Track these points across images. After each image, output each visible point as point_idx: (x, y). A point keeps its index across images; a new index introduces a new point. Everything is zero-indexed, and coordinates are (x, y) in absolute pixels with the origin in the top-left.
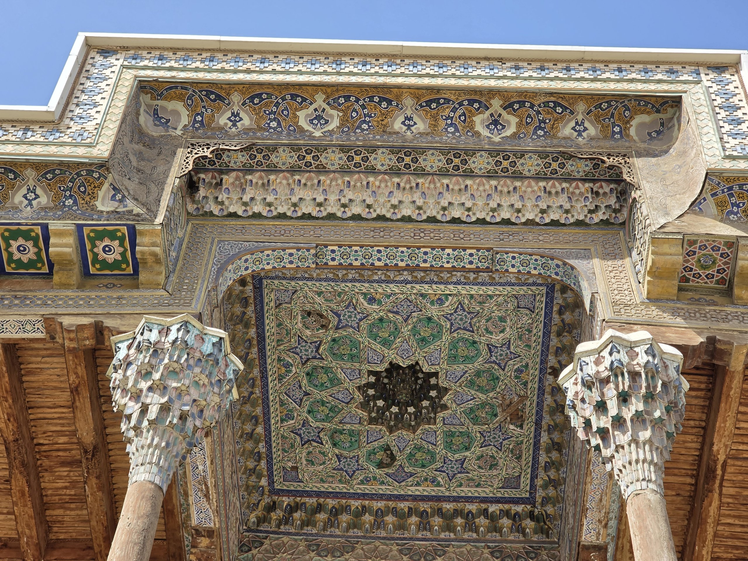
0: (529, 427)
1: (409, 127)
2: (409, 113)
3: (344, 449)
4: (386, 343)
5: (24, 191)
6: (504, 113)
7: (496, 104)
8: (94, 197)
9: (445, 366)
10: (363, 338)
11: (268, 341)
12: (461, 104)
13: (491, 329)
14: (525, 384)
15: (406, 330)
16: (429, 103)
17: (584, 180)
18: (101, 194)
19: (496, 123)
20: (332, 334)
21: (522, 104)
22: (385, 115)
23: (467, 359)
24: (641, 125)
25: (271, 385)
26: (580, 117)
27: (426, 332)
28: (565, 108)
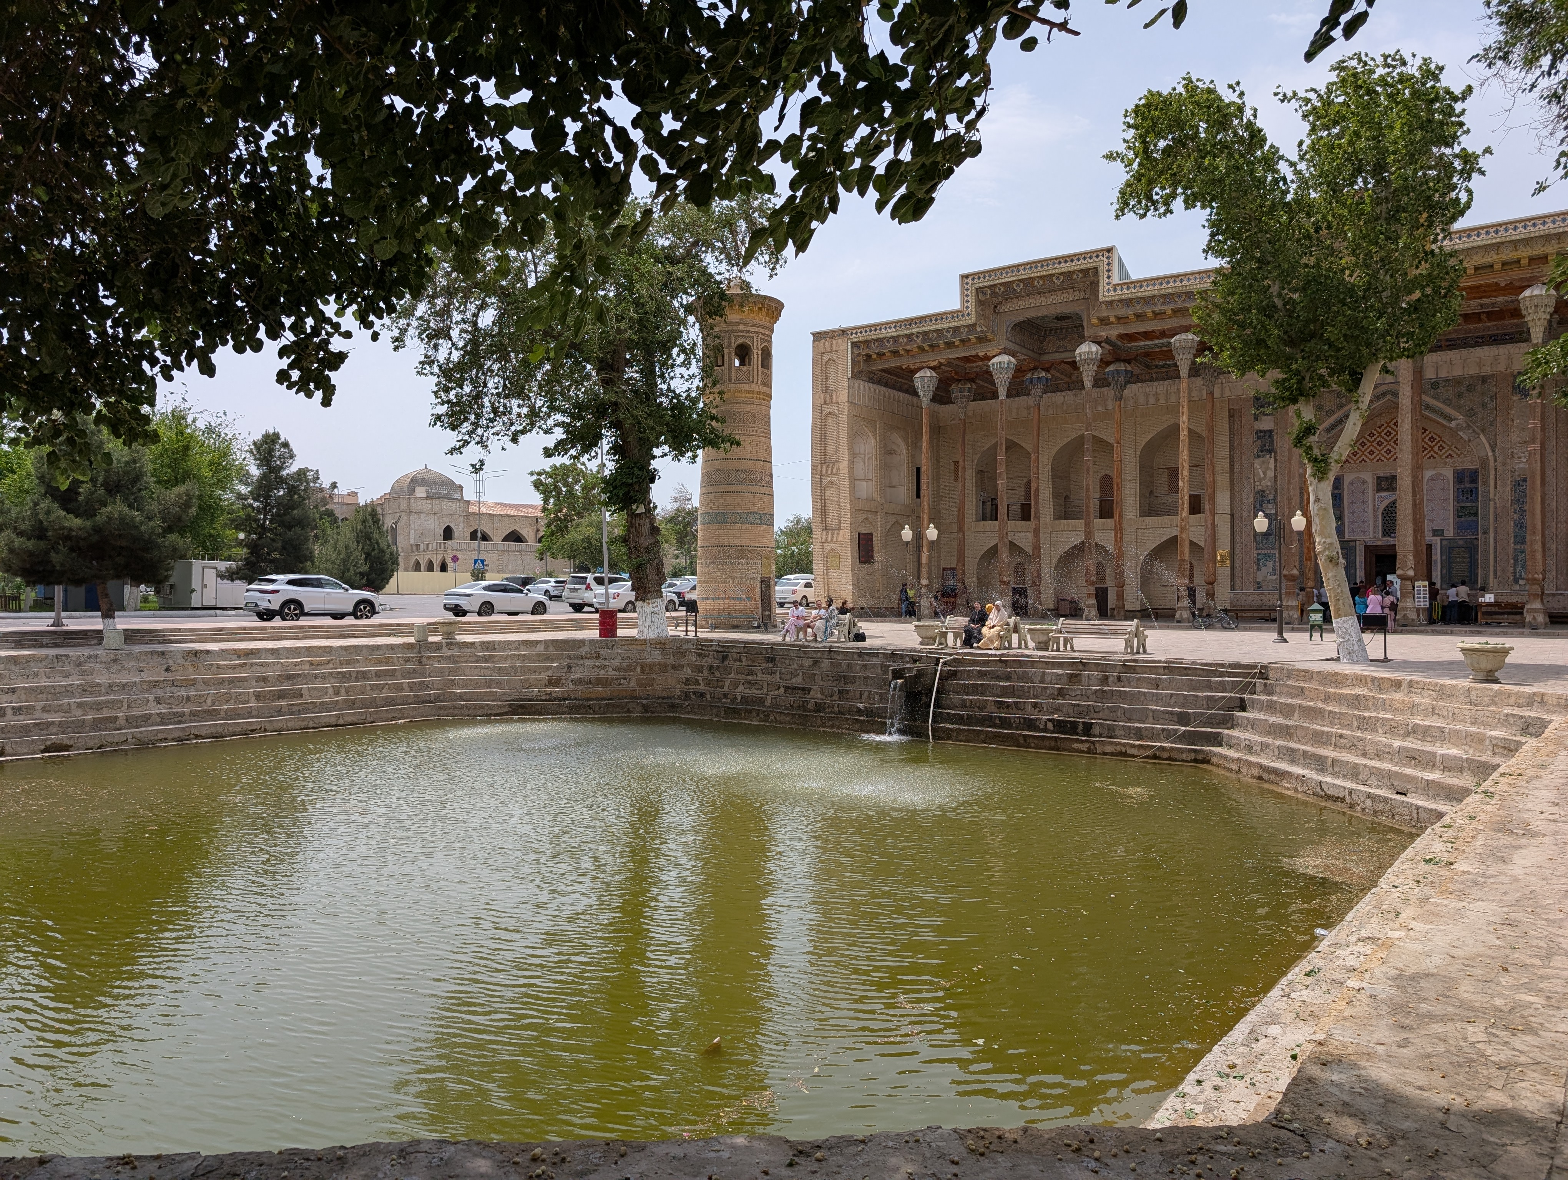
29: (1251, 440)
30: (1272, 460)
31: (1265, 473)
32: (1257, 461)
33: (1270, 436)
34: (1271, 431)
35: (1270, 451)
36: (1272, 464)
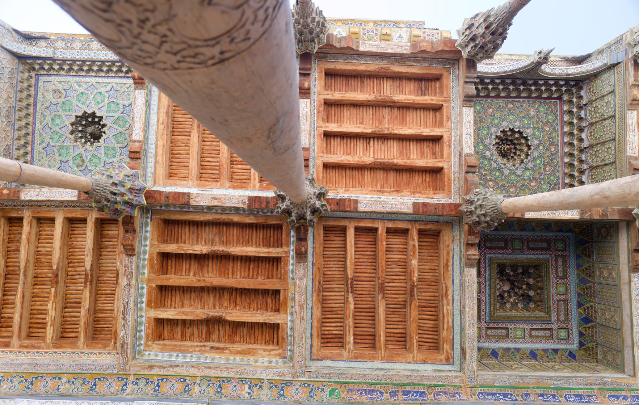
3: (64, 157)
4: (83, 103)
9: (105, 113)
10: (75, 101)
11: (38, 104)
13: (124, 98)
15: (91, 97)
20: (63, 99)
23: (115, 111)
25: (37, 126)
27: (99, 99)
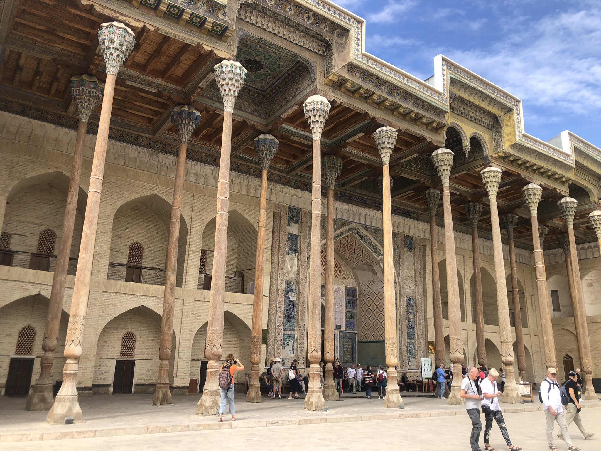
0: (275, 80)
1: (290, 10)
2: (291, 6)
4: (257, 55)
5: (201, 3)
6: (312, 16)
7: (311, 13)
8: (218, 12)
9: (266, 64)
10: (253, 53)
12: (304, 10)
13: (282, 62)
14: (280, 73)
16: (297, 6)
17: (321, 41)
18: (220, 12)
19: (309, 17)
21: (317, 16)
22: (286, 4)
24: (338, 32)
26: (327, 24)
27: (268, 57)
28: (325, 21)
29: (286, 240)
30: (296, 259)
31: (291, 268)
32: (288, 257)
33: (296, 240)
34: (296, 236)
35: (296, 251)
36: (296, 262)
